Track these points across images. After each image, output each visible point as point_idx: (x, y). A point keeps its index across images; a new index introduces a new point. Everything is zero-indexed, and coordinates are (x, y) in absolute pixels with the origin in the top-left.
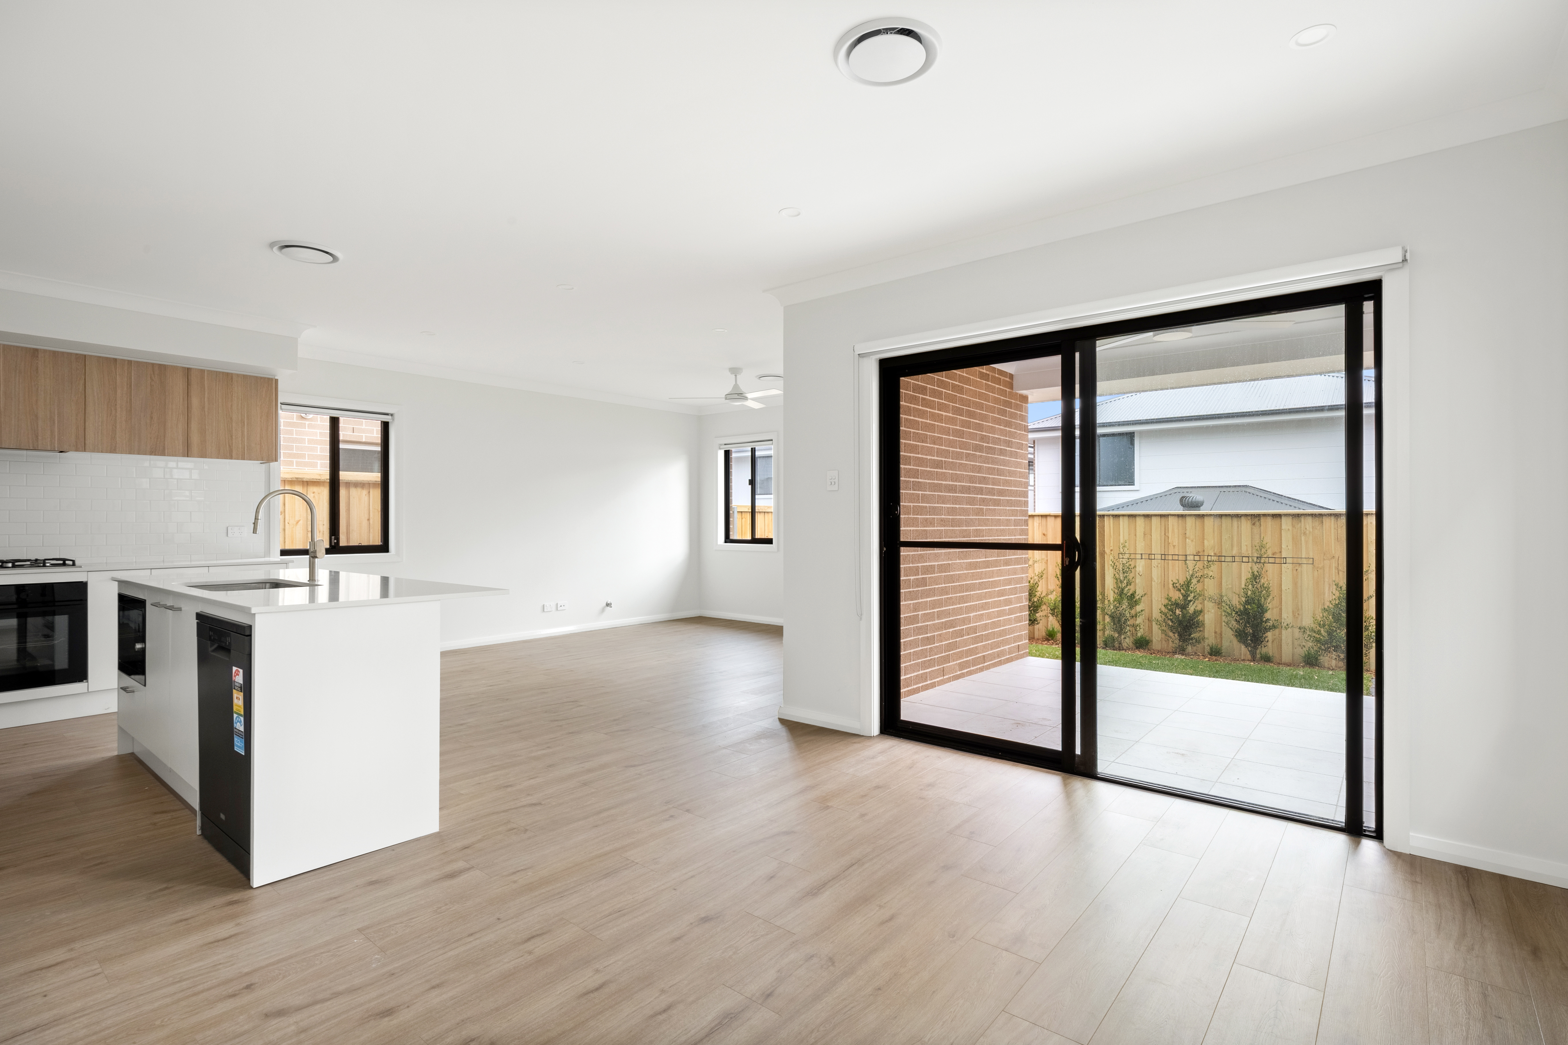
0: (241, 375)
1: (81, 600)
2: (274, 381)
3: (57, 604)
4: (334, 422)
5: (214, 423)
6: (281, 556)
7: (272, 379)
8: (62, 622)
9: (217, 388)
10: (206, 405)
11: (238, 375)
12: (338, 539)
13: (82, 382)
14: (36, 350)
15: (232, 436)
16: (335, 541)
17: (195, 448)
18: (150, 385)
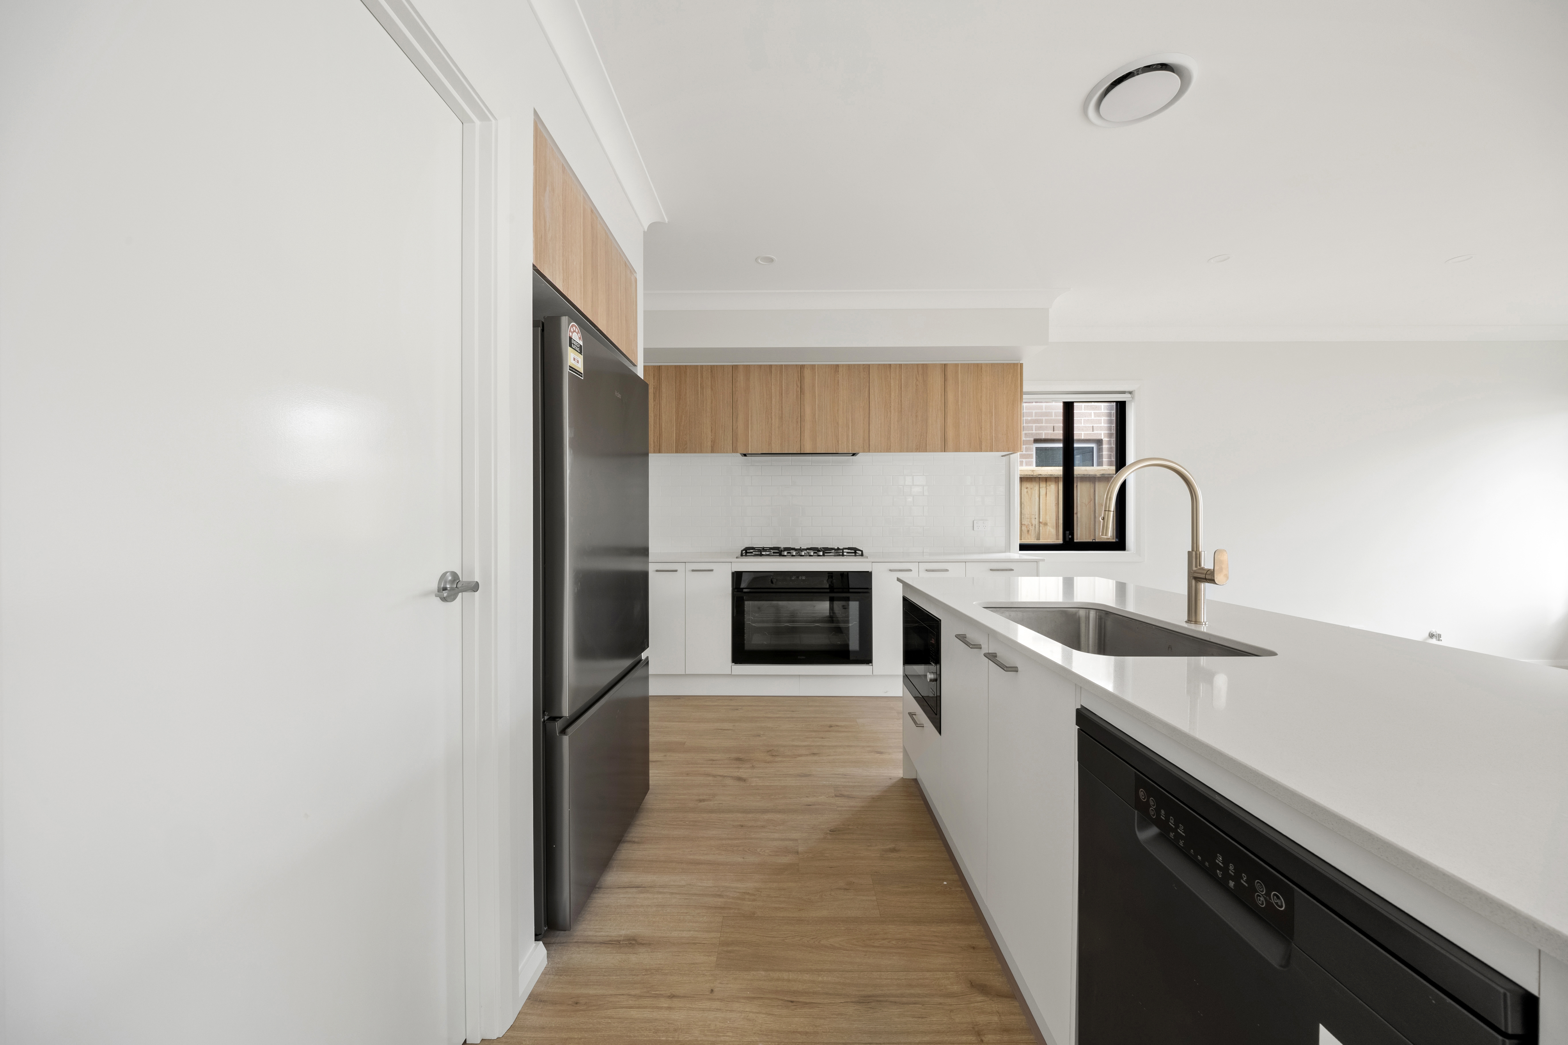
0: (990, 364)
1: (867, 588)
2: (1019, 366)
3: (851, 590)
4: (1068, 408)
5: (966, 417)
6: (1020, 550)
7: (1017, 364)
8: (854, 606)
9: (969, 381)
10: (959, 399)
12: (1072, 534)
13: (867, 389)
14: (837, 366)
15: (981, 428)
16: (1070, 537)
17: (950, 443)
18: (917, 385)
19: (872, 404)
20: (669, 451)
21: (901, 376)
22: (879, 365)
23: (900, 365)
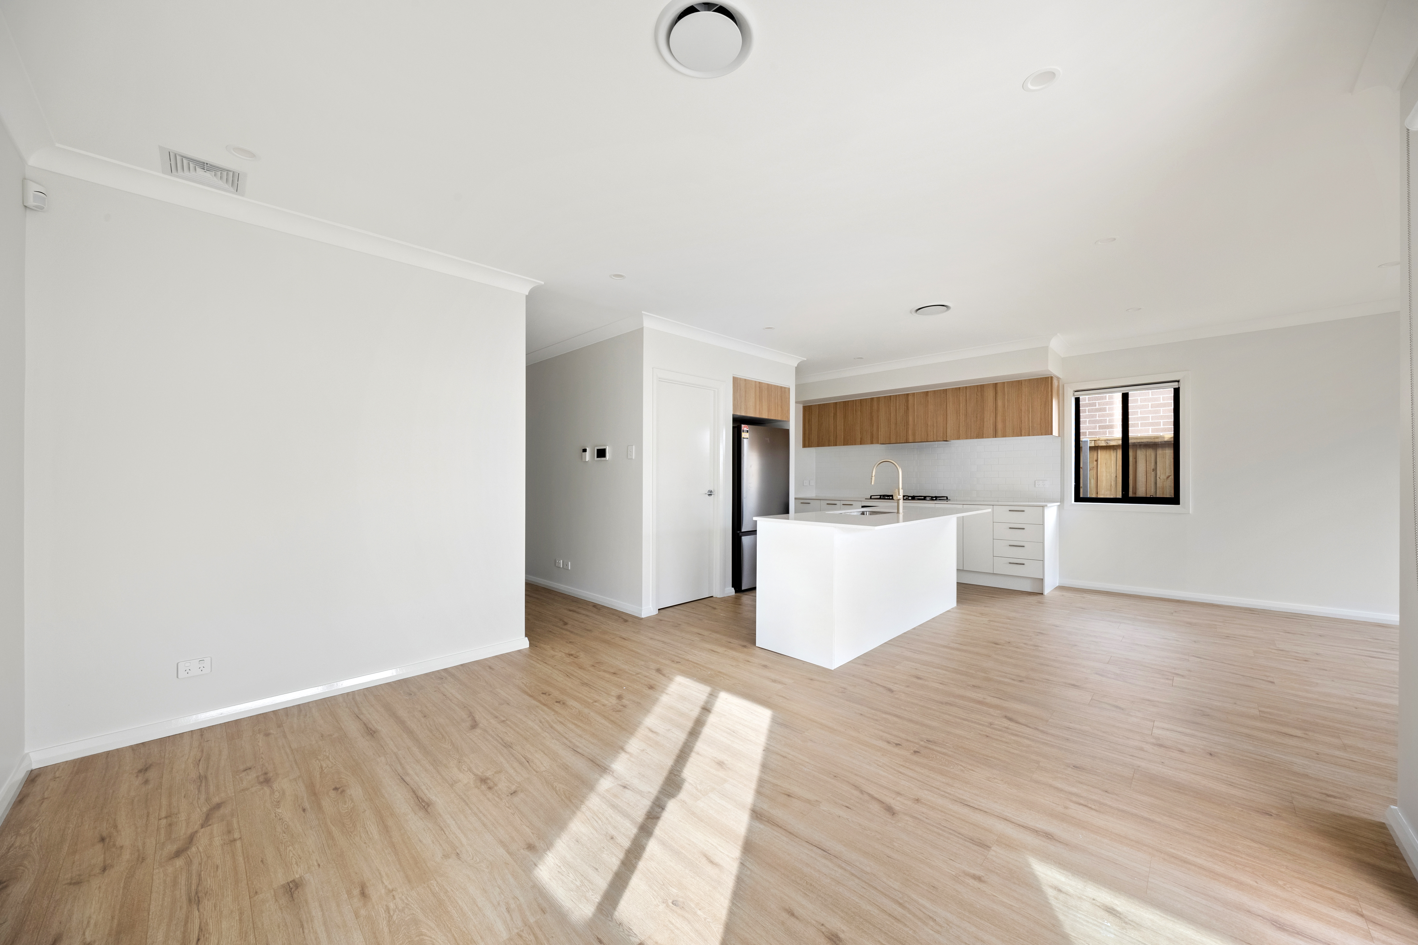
2: (1050, 378)
4: (1124, 396)
5: (1011, 414)
6: (1075, 501)
7: (1048, 377)
9: (1013, 392)
10: (1006, 404)
11: (1025, 380)
12: (1129, 492)
13: (945, 404)
15: (1021, 421)
16: (1127, 494)
17: (999, 432)
18: (977, 398)
19: (949, 412)
20: (840, 445)
21: (967, 393)
22: (953, 388)
23: (966, 387)
